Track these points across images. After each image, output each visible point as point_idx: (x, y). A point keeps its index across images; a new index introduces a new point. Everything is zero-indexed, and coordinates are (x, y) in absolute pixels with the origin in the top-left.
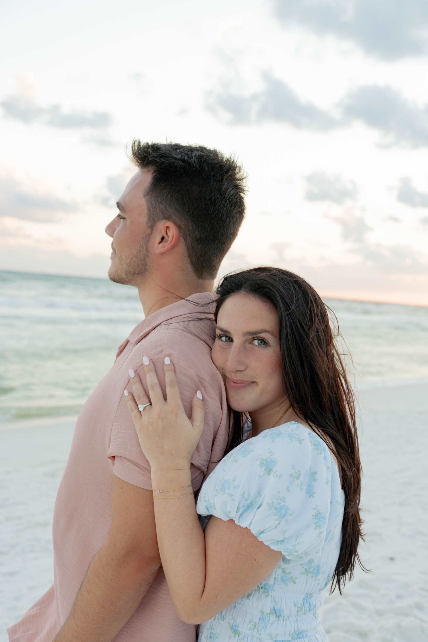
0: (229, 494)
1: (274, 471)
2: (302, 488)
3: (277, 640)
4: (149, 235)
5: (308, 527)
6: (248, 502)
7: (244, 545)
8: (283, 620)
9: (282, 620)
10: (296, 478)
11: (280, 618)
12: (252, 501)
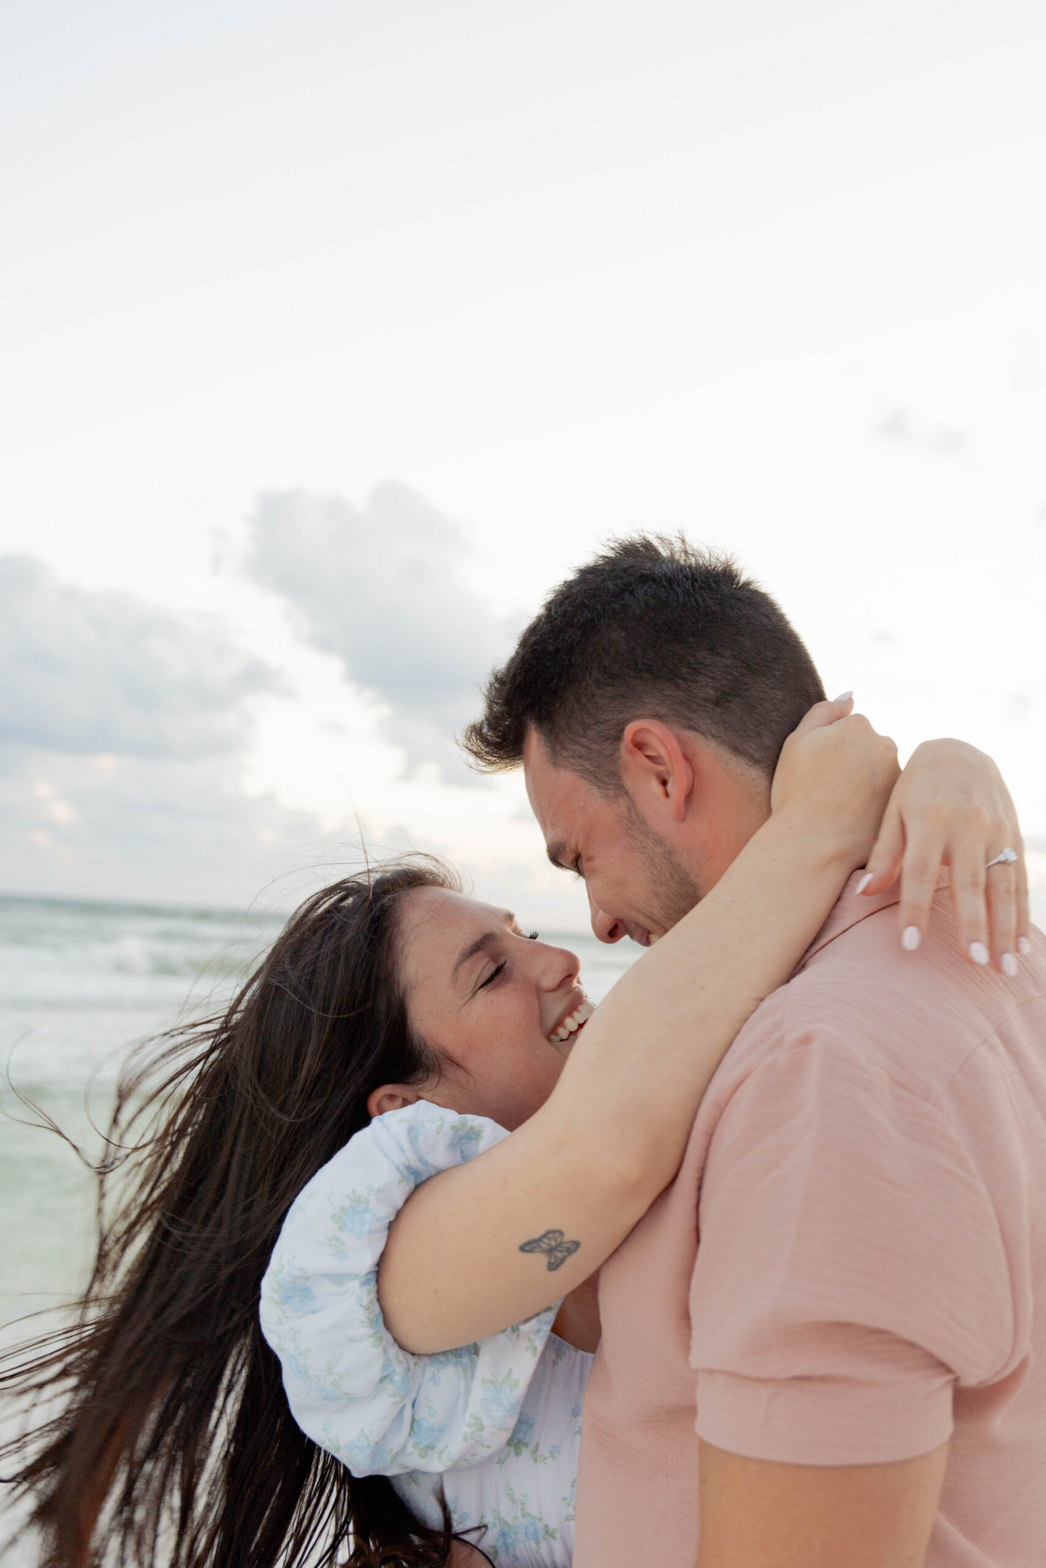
4: (632, 808)
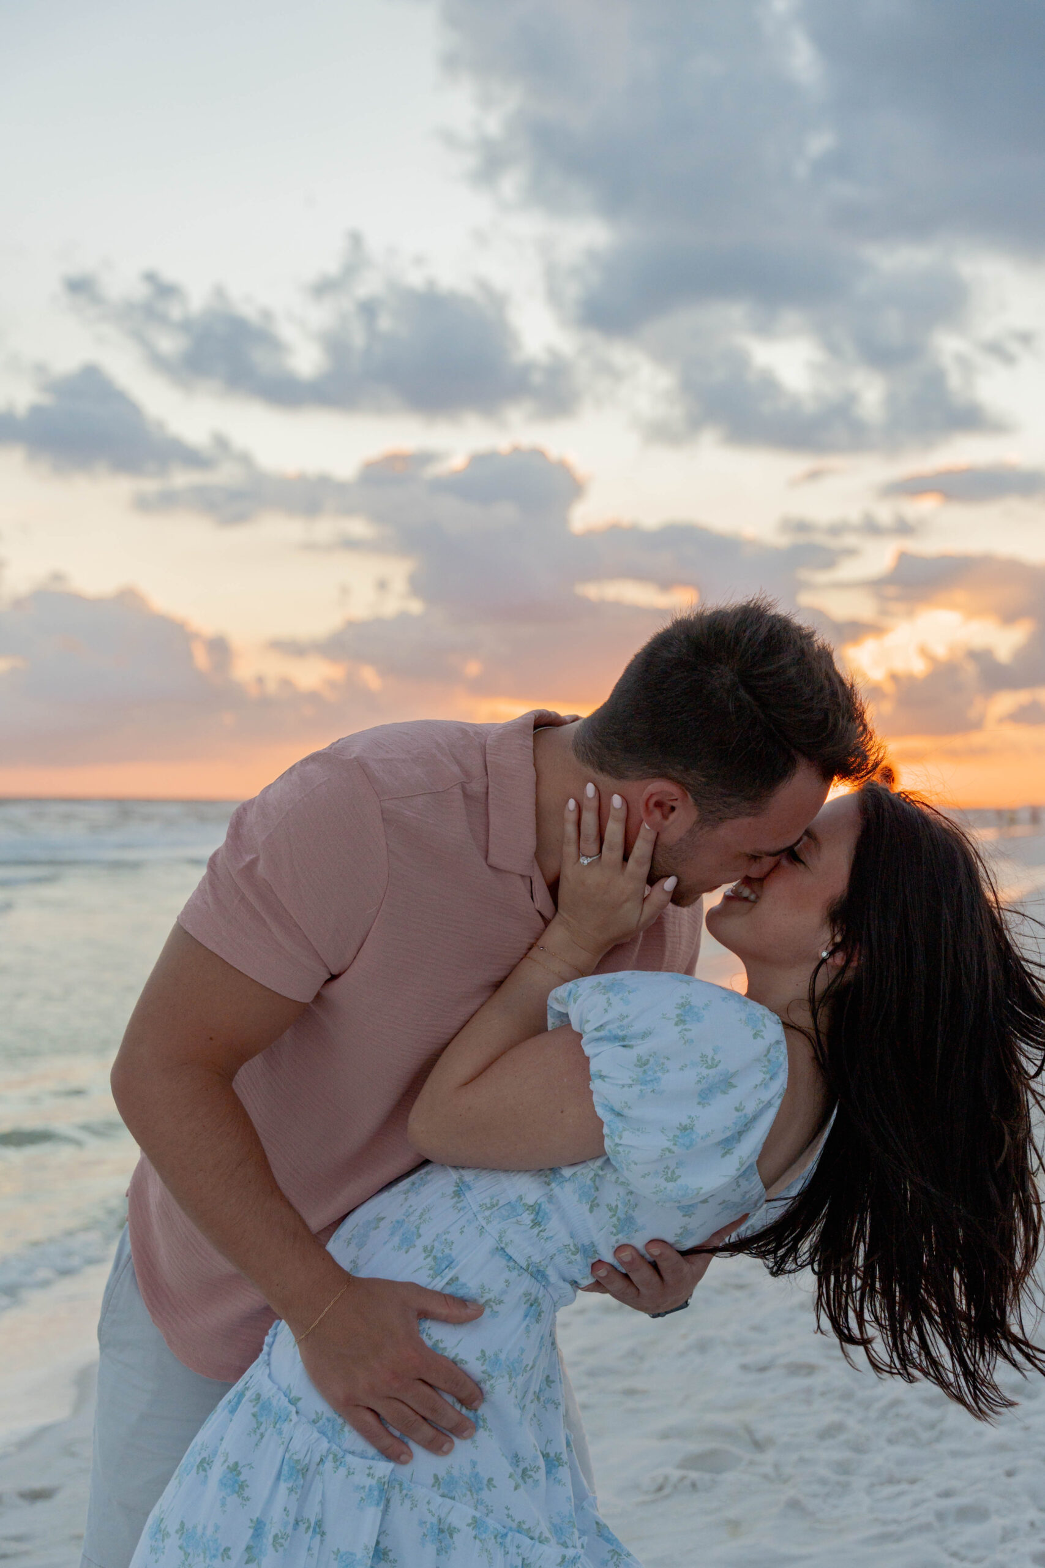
0: (609, 999)
1: (687, 1026)
2: (700, 1081)
3: (506, 1250)
5: (663, 1132)
6: (621, 1033)
7: (565, 1080)
8: (538, 1235)
9: (537, 1232)
10: (706, 1065)
11: (537, 1227)
12: (626, 1036)
